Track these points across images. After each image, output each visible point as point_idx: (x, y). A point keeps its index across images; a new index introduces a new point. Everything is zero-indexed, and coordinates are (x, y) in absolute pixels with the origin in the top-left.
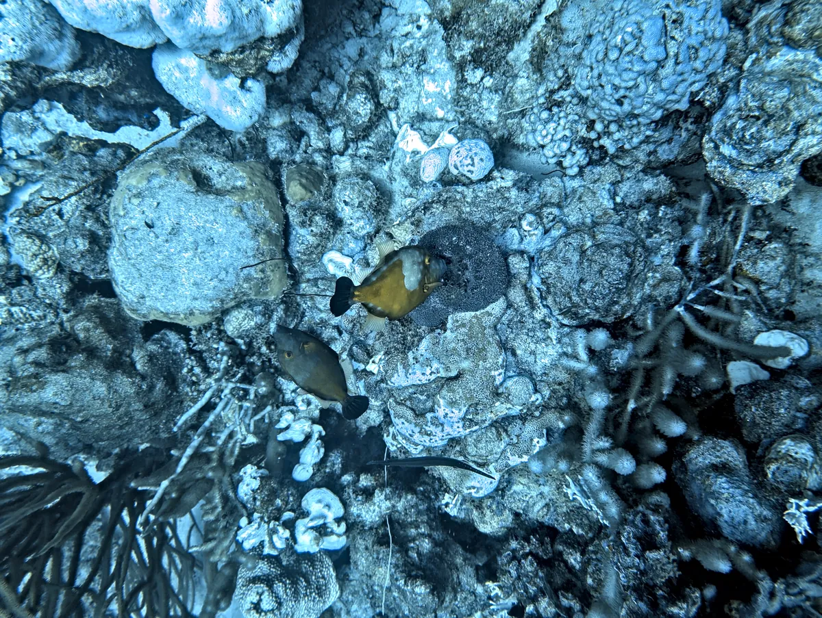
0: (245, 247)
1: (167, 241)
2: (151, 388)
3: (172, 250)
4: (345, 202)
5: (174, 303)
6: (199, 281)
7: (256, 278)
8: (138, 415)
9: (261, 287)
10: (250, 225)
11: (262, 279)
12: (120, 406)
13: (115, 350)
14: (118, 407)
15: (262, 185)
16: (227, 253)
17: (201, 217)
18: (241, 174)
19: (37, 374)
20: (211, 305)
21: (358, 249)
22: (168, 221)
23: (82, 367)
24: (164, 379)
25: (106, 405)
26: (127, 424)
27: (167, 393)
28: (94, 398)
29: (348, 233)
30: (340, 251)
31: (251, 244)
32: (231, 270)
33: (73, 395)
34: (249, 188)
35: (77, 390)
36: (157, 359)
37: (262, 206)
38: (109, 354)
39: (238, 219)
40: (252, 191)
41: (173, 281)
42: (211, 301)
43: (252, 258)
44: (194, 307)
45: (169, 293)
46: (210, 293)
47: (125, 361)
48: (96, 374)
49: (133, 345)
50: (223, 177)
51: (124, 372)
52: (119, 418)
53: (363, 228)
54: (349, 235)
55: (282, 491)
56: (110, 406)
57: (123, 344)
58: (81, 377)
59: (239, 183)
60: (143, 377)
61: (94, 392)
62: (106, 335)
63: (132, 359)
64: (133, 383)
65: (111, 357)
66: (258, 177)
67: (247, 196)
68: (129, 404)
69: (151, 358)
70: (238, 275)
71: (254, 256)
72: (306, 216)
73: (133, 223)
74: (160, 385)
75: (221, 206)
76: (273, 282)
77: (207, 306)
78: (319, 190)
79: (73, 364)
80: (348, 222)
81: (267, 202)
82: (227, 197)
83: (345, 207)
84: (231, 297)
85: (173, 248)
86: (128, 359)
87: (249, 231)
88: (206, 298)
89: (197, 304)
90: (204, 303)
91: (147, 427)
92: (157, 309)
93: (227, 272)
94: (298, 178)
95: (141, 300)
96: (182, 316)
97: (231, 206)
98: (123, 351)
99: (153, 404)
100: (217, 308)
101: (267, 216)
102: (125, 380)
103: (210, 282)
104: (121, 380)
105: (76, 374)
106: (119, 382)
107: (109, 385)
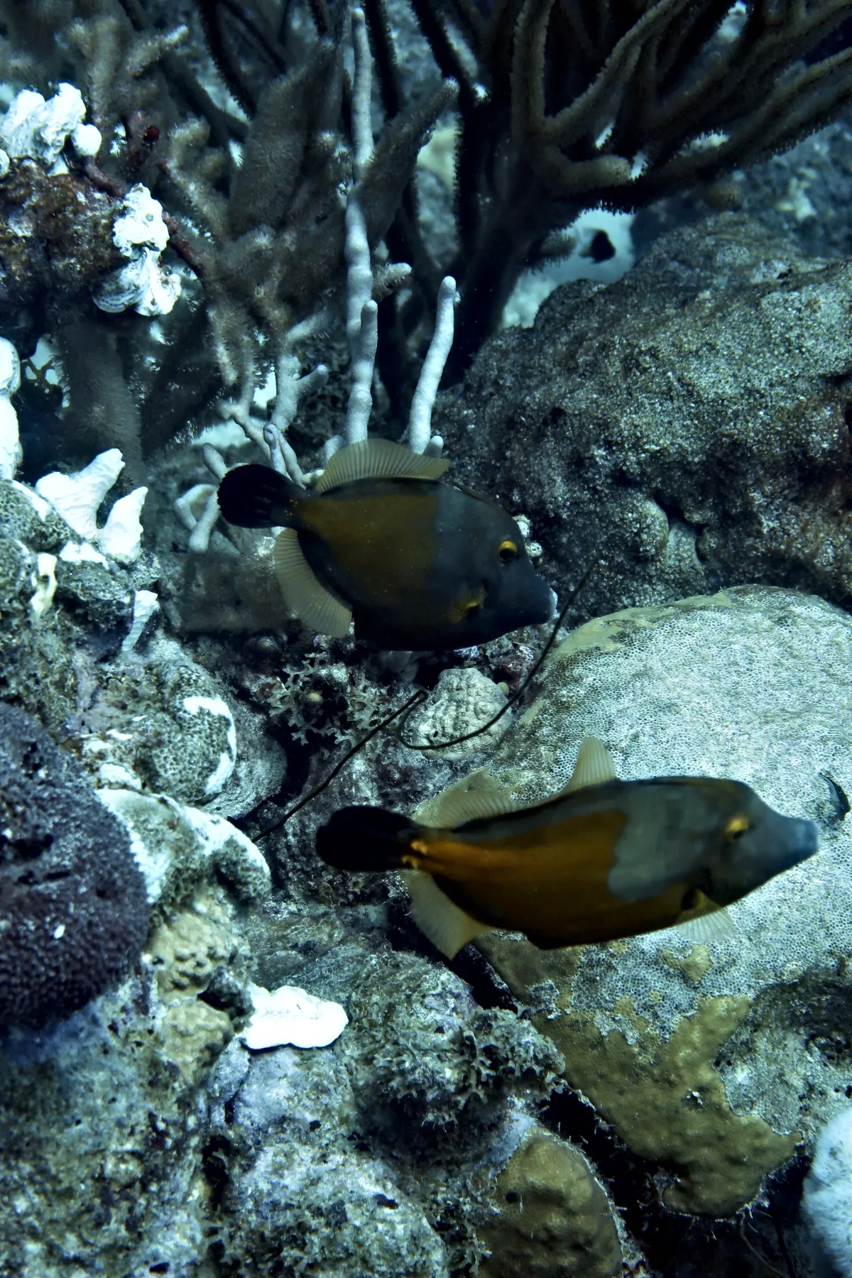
2: (578, 466)
3: (794, 761)
4: (392, 1204)
5: (688, 640)
6: (666, 718)
8: (559, 385)
12: (627, 371)
13: (749, 518)
14: (631, 364)
15: (672, 1117)
18: (756, 1114)
20: (589, 680)
21: (251, 1093)
23: (798, 413)
24: (558, 517)
25: (665, 350)
26: (572, 356)
27: (523, 489)
28: (712, 347)
29: (315, 1125)
30: (305, 1054)
33: (767, 326)
34: (706, 1074)
35: (767, 342)
36: (620, 569)
37: (632, 1036)
38: (757, 497)
40: (692, 1065)
41: (734, 694)
42: (594, 690)
44: (626, 655)
45: (721, 661)
46: (611, 707)
47: (700, 506)
48: (752, 410)
49: (710, 573)
50: (798, 1083)
51: (684, 466)
52: (604, 347)
53: (278, 1170)
54: (310, 1118)
55: (28, 266)
56: (653, 353)
57: (741, 554)
58: (782, 383)
59: (742, 1075)
60: (621, 480)
61: (721, 363)
62: (798, 549)
63: (688, 527)
64: (637, 446)
65: (743, 493)
66: (701, 1142)
67: (696, 1036)
68: (605, 390)
72: (489, 1051)
74: (559, 490)
75: (748, 955)
77: (591, 675)
78: (488, 1226)
79: (827, 413)
80: (337, 1158)
81: (628, 1067)
82: (751, 996)
83: (379, 1190)
84: (545, 731)
86: (696, 518)
88: (616, 691)
89: (628, 665)
90: (610, 678)
91: (508, 381)
92: (720, 609)
94: (580, 1221)
95: (782, 614)
96: (642, 622)
97: (720, 970)
98: (725, 536)
99: (539, 437)
100: (565, 685)
101: (598, 1017)
102: (665, 442)
103: (633, 731)
104: (674, 435)
105: (801, 385)
106: (676, 424)
107: (699, 402)
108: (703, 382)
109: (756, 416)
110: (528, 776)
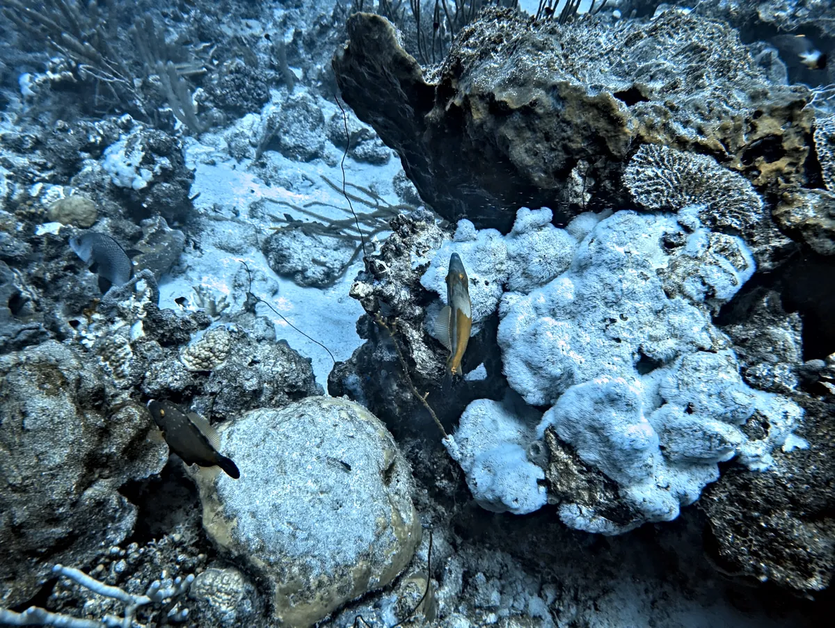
0: (344, 549)
1: (319, 457)
2: (57, 521)
5: (237, 492)
7: (308, 580)
9: (295, 592)
10: (372, 544)
11: (309, 588)
12: (24, 491)
13: (109, 456)
14: (21, 489)
16: (331, 530)
17: (360, 485)
18: (411, 516)
19: (68, 384)
20: (251, 535)
22: (340, 452)
23: (87, 426)
24: (69, 533)
25: (27, 473)
27: (41, 547)
28: (41, 454)
31: (351, 555)
32: (311, 542)
34: (406, 529)
35: (53, 431)
36: (100, 511)
37: (395, 552)
38: (106, 451)
39: (374, 528)
41: (267, 482)
42: (257, 535)
43: (333, 563)
48: (80, 444)
49: (115, 476)
56: (25, 479)
57: (117, 463)
59: (404, 516)
60: (75, 503)
63: (97, 480)
64: (69, 494)
67: (399, 530)
68: (27, 503)
69: (101, 504)
70: (306, 554)
71: (337, 565)
73: (319, 419)
74: (59, 531)
75: (380, 504)
76: (305, 606)
77: (247, 534)
79: (90, 416)
82: (391, 506)
84: (272, 558)
85: (313, 466)
86: (97, 476)
87: (365, 546)
89: (246, 520)
90: (252, 527)
93: (307, 539)
97: (385, 515)
98: (107, 467)
99: (22, 536)
100: (249, 545)
101: (386, 563)
102: (74, 481)
103: (286, 524)
104: (73, 477)
105: (77, 423)
106: (69, 475)
107: (65, 464)
108: (58, 460)
109: (83, 443)
110: (295, 570)
